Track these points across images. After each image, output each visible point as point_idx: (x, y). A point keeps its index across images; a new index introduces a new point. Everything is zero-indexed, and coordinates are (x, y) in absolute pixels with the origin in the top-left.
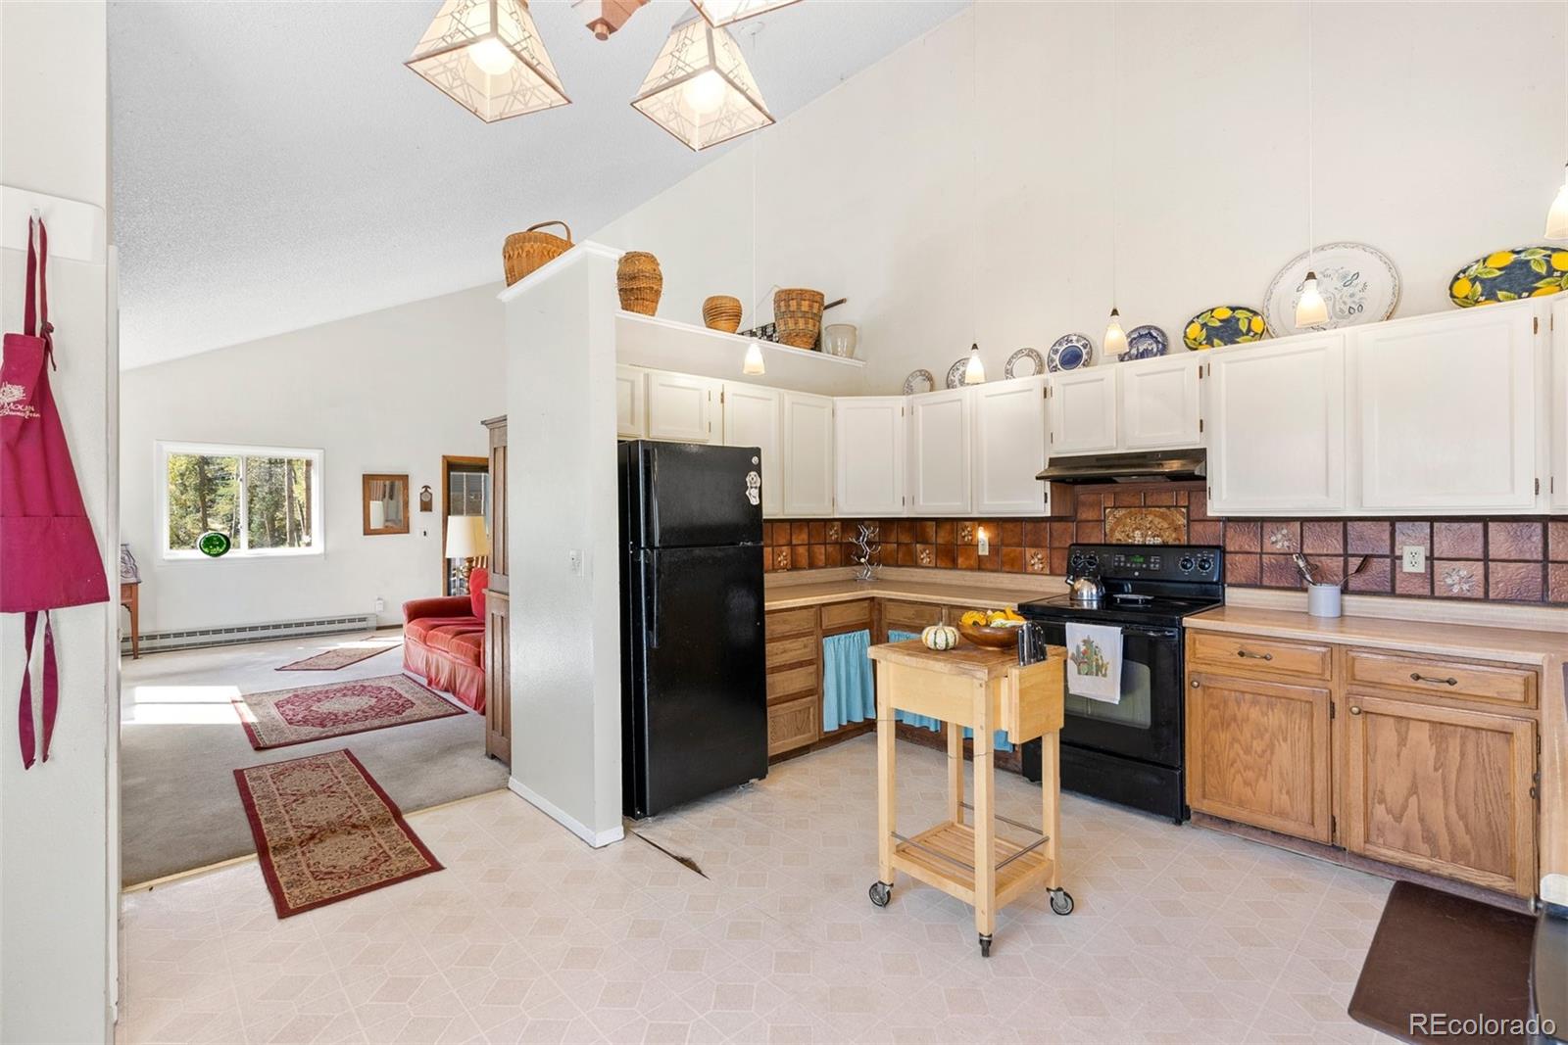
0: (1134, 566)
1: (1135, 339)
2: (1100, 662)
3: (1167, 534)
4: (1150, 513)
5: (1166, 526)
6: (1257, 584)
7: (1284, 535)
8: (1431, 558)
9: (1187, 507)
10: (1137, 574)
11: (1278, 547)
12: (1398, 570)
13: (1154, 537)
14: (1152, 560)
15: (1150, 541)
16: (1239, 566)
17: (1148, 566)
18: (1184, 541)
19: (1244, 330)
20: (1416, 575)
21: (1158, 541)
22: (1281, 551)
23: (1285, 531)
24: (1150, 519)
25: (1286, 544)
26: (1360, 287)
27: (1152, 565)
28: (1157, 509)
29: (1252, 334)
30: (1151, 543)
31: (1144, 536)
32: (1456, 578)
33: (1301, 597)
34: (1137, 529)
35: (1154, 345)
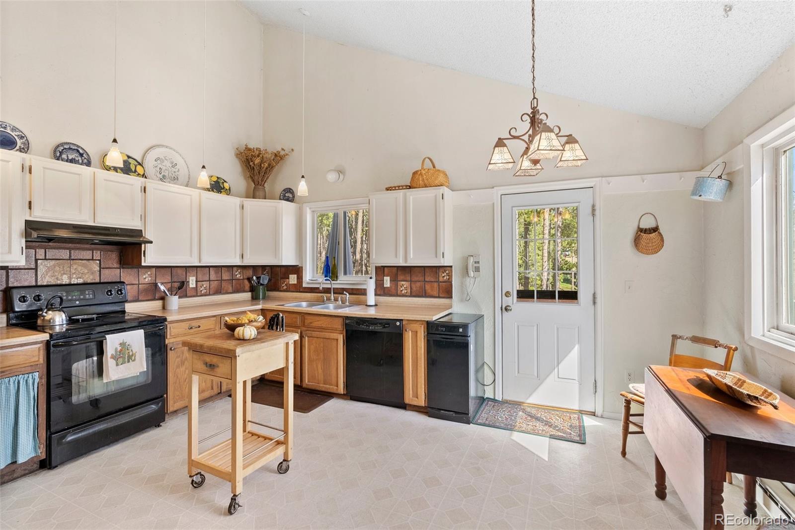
0: (74, 297)
1: (65, 149)
2: (131, 354)
3: (87, 276)
4: (75, 264)
5: (86, 271)
6: (137, 300)
7: (149, 275)
8: (197, 281)
9: (100, 260)
10: (77, 302)
11: (147, 280)
12: (188, 287)
13: (77, 279)
14: (87, 293)
15: (74, 281)
16: (130, 291)
17: (85, 297)
18: (97, 280)
19: (133, 170)
20: (194, 288)
21: (80, 281)
22: (148, 283)
23: (149, 273)
24: (75, 267)
25: (150, 279)
26: (177, 170)
27: (87, 296)
28: (80, 261)
29: (137, 173)
30: (75, 283)
31: (70, 278)
32: (203, 288)
33: (156, 303)
34: (64, 274)
35: (80, 158)
